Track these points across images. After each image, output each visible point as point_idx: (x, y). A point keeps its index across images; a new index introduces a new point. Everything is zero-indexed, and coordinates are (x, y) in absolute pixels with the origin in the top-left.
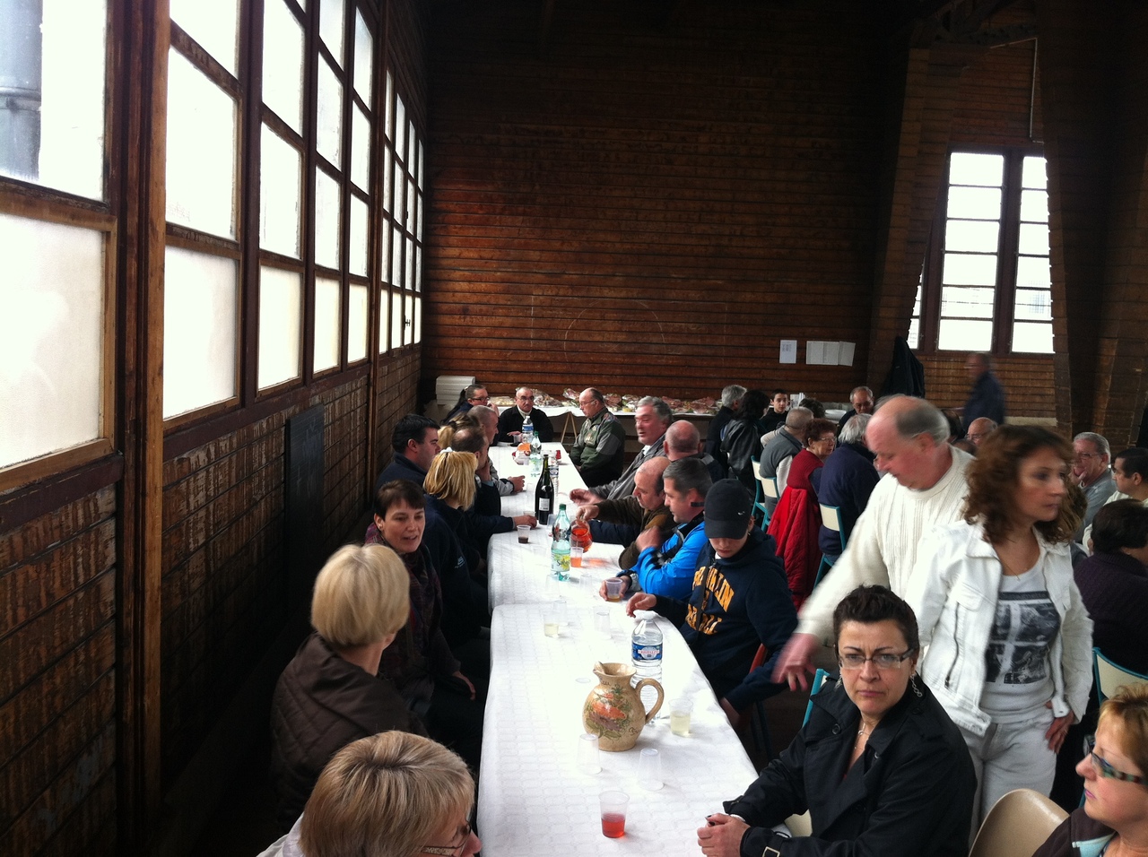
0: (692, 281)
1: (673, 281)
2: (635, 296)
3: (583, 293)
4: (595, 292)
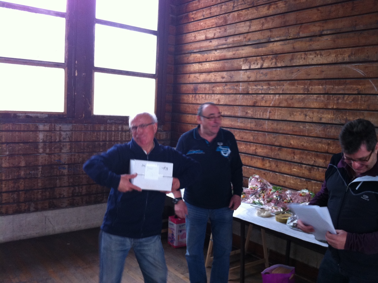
2: (347, 59)
3: (287, 62)
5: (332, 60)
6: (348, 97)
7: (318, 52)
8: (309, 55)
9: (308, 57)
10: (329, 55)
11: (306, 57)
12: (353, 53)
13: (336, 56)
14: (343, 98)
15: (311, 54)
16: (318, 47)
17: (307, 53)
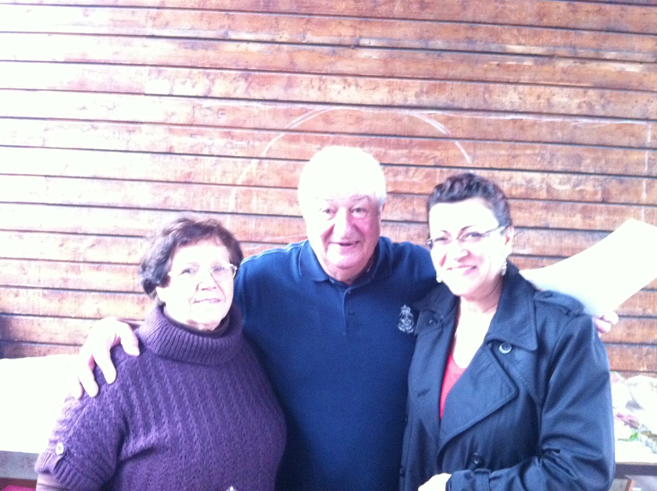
0: (562, 64)
1: (511, 62)
2: (412, 101)
3: (276, 91)
4: (306, 88)
5: (383, 100)
6: (416, 171)
7: (350, 79)
8: (329, 82)
9: (329, 86)
10: (374, 89)
11: (323, 87)
12: (425, 90)
13: (389, 92)
14: (407, 172)
15: (334, 82)
16: (351, 70)
17: (324, 77)
